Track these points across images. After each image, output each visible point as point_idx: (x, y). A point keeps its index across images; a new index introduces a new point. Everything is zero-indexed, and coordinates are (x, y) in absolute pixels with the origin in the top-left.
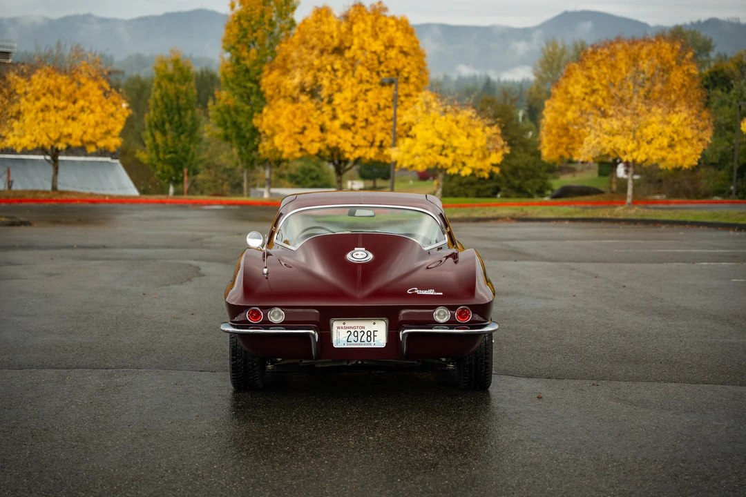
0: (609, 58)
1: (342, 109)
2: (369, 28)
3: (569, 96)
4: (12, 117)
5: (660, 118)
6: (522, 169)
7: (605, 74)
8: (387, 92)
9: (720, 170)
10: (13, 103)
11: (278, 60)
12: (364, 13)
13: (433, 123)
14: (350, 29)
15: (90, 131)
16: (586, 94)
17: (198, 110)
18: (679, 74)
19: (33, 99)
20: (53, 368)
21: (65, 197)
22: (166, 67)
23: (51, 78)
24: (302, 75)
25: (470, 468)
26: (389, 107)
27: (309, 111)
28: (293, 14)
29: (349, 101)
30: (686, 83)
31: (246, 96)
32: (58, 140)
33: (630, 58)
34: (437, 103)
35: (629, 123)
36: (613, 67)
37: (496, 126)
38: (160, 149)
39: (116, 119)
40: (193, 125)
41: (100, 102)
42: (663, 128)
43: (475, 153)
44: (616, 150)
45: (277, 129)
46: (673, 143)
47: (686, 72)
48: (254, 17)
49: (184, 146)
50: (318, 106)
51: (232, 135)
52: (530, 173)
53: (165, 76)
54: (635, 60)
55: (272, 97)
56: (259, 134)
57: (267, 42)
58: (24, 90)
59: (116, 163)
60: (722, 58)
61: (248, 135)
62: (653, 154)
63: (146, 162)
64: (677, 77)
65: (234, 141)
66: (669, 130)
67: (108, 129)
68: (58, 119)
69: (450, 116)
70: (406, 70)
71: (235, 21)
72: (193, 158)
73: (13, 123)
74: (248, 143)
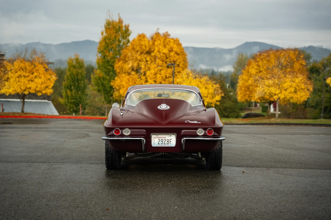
0: (267, 57)
1: (150, 78)
2: (162, 43)
3: (249, 73)
4: (5, 80)
5: (290, 79)
6: (228, 108)
7: (265, 64)
8: (170, 71)
9: (316, 109)
10: (5, 74)
11: (122, 56)
12: (160, 36)
13: (190, 82)
14: (154, 43)
15: (39, 86)
16: (257, 72)
17: (86, 81)
18: (298, 64)
19: (14, 72)
20: (25, 162)
21: (27, 115)
22: (73, 62)
23: (22, 63)
24: (132, 63)
25: (215, 193)
26: (171, 77)
27: (135, 79)
28: (129, 37)
29: (153, 74)
30: (301, 68)
31: (107, 73)
32: (25, 90)
33: (276, 57)
34: (192, 74)
35: (277, 82)
36: (268, 61)
37: (218, 84)
38: (69, 98)
39: (50, 81)
40: (84, 87)
41: (44, 74)
42: (291, 84)
43: (209, 96)
44: (271, 93)
45: (121, 86)
46: (296, 90)
47: (301, 64)
48: (112, 38)
49: (80, 96)
50: (140, 76)
51: (101, 89)
52: (232, 110)
53: (72, 66)
54: (278, 58)
55: (119, 73)
56: (113, 89)
57: (117, 49)
58: (10, 68)
59: (50, 103)
60: (315, 62)
61: (108, 89)
62: (287, 95)
63: (63, 103)
64: (297, 66)
65: (102, 92)
66: (294, 85)
67: (47, 85)
68: (25, 81)
69: (198, 79)
70: (178, 61)
71: (103, 40)
72: (83, 101)
73: (5, 83)
74: (108, 93)
